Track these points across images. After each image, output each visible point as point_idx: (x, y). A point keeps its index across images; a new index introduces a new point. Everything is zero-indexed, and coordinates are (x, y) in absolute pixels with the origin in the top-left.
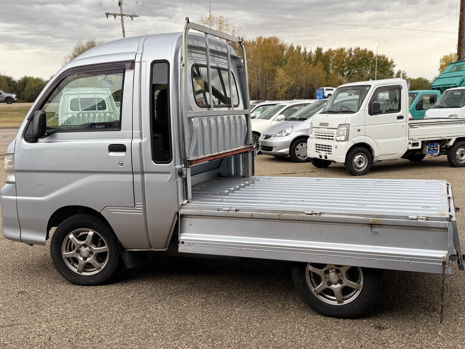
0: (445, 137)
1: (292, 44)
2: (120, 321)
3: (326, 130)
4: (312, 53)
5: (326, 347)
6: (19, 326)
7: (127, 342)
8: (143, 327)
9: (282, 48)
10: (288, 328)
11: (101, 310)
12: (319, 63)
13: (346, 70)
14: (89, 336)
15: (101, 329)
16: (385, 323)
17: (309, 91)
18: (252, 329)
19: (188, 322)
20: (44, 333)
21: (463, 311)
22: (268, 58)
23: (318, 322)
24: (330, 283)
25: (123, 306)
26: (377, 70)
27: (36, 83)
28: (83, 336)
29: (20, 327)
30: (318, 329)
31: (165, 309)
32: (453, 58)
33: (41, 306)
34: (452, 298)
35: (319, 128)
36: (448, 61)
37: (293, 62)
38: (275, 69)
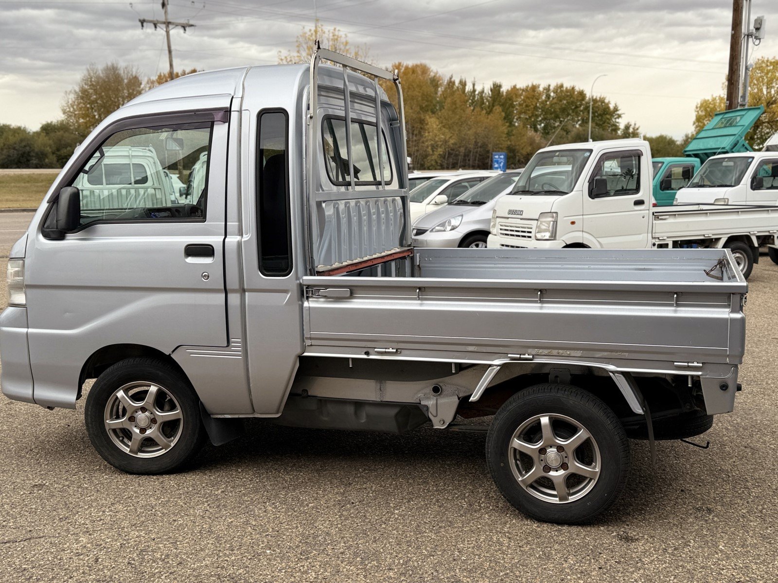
0: (710, 235)
1: (452, 76)
2: (209, 531)
3: (519, 221)
4: (485, 91)
5: (545, 569)
6: (42, 539)
7: (225, 564)
8: (247, 540)
9: (435, 82)
10: (481, 540)
11: (174, 514)
12: (496, 109)
13: (540, 121)
14: (161, 556)
15: (178, 543)
16: (634, 531)
17: (480, 155)
18: (424, 542)
19: (320, 532)
20: (85, 551)
21: (755, 513)
22: (413, 100)
23: (528, 531)
24: (547, 469)
25: (210, 507)
26: (592, 122)
27: (17, 135)
28: (150, 555)
29: (44, 541)
30: (529, 541)
31: (279, 512)
32: (718, 104)
33: (73, 508)
34: (737, 492)
35: (508, 218)
36: (708, 109)
37: (454, 106)
38: (423, 117)
